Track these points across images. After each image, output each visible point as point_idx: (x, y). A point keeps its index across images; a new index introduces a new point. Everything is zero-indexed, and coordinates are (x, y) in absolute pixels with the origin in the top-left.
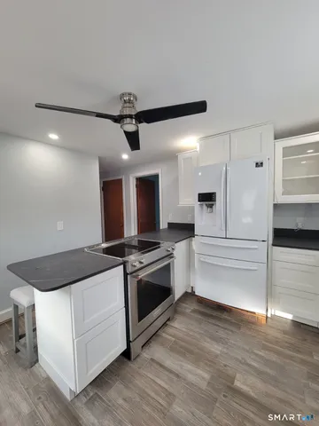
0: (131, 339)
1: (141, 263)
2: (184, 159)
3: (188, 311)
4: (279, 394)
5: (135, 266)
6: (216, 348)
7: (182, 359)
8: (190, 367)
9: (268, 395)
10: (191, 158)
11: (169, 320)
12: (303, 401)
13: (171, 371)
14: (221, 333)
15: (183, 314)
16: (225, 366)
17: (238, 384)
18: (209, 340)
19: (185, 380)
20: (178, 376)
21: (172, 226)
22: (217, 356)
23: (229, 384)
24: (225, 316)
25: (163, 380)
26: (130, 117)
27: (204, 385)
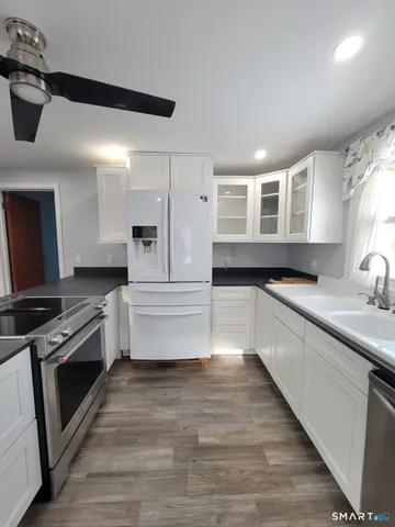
0: (51, 466)
1: (65, 335)
2: (106, 175)
3: (124, 384)
4: (235, 427)
5: (55, 343)
6: (168, 414)
7: (132, 448)
8: (148, 452)
9: (228, 434)
10: (118, 176)
11: (101, 406)
12: (252, 422)
13: (123, 474)
14: (171, 394)
15: (118, 390)
16: (185, 428)
17: (202, 440)
18: (160, 408)
19: (146, 472)
20: (135, 474)
21: (80, 272)
22: (173, 422)
23: (192, 446)
24: (169, 372)
25: (117, 493)
26: (37, 73)
27: (169, 464)
